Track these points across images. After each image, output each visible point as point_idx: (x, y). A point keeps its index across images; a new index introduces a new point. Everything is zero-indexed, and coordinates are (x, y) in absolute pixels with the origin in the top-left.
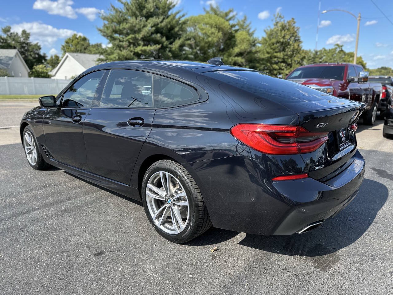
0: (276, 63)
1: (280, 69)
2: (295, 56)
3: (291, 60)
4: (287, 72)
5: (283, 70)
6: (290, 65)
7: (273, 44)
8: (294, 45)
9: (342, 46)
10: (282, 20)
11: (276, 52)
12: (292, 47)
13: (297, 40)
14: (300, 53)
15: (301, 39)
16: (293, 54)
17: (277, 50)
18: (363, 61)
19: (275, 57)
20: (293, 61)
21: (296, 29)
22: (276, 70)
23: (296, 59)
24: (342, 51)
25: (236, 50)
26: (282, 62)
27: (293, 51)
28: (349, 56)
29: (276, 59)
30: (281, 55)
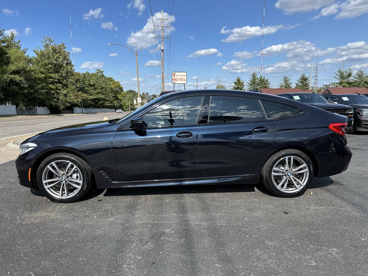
0: (52, 83)
1: (57, 89)
2: (69, 78)
3: (67, 81)
4: (65, 92)
5: (60, 90)
6: (66, 86)
7: (46, 65)
8: (67, 68)
9: (102, 72)
10: (53, 44)
11: (51, 73)
12: (65, 70)
13: (69, 64)
14: (74, 75)
15: (73, 63)
16: (68, 76)
17: (50, 71)
18: (120, 85)
19: (50, 78)
20: (68, 82)
21: (66, 54)
22: (52, 89)
23: (70, 80)
24: (103, 75)
25: (12, 67)
26: (57, 83)
27: (67, 73)
28: (109, 81)
29: (51, 80)
30: (56, 76)
